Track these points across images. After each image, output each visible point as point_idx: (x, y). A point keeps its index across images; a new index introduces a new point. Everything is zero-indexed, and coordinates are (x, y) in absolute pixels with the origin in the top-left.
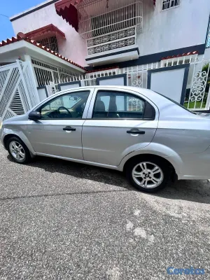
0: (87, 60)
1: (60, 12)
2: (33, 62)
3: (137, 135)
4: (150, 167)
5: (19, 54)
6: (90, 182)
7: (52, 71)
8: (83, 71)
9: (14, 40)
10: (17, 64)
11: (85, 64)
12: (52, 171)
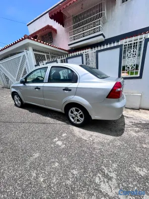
0: (69, 45)
1: (51, 17)
2: (34, 50)
3: (67, 92)
4: (77, 111)
5: (26, 47)
6: (49, 118)
7: (45, 54)
8: (67, 52)
9: (23, 39)
10: (25, 53)
11: (68, 48)
12: (32, 112)
